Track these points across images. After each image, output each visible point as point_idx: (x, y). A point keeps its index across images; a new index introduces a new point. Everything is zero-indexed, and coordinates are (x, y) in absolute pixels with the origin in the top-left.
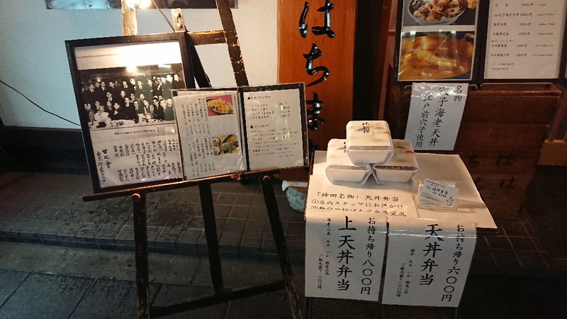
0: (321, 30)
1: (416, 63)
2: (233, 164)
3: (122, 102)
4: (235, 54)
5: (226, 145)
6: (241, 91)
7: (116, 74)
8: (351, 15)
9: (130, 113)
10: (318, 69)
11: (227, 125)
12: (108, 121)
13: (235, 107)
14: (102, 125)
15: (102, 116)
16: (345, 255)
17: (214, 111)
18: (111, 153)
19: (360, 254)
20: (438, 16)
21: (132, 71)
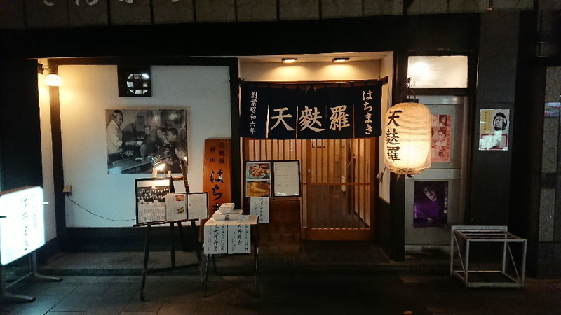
0: (218, 180)
1: (252, 191)
2: (183, 216)
3: (149, 196)
4: (186, 183)
5: (181, 211)
6: (187, 194)
7: (150, 188)
8: (229, 176)
9: (151, 200)
10: (218, 193)
11: (182, 204)
12: (144, 202)
13: (185, 198)
14: (142, 203)
15: (143, 201)
16: (216, 236)
17: (178, 200)
18: (143, 212)
19: (220, 235)
20: (258, 176)
21: (154, 187)
